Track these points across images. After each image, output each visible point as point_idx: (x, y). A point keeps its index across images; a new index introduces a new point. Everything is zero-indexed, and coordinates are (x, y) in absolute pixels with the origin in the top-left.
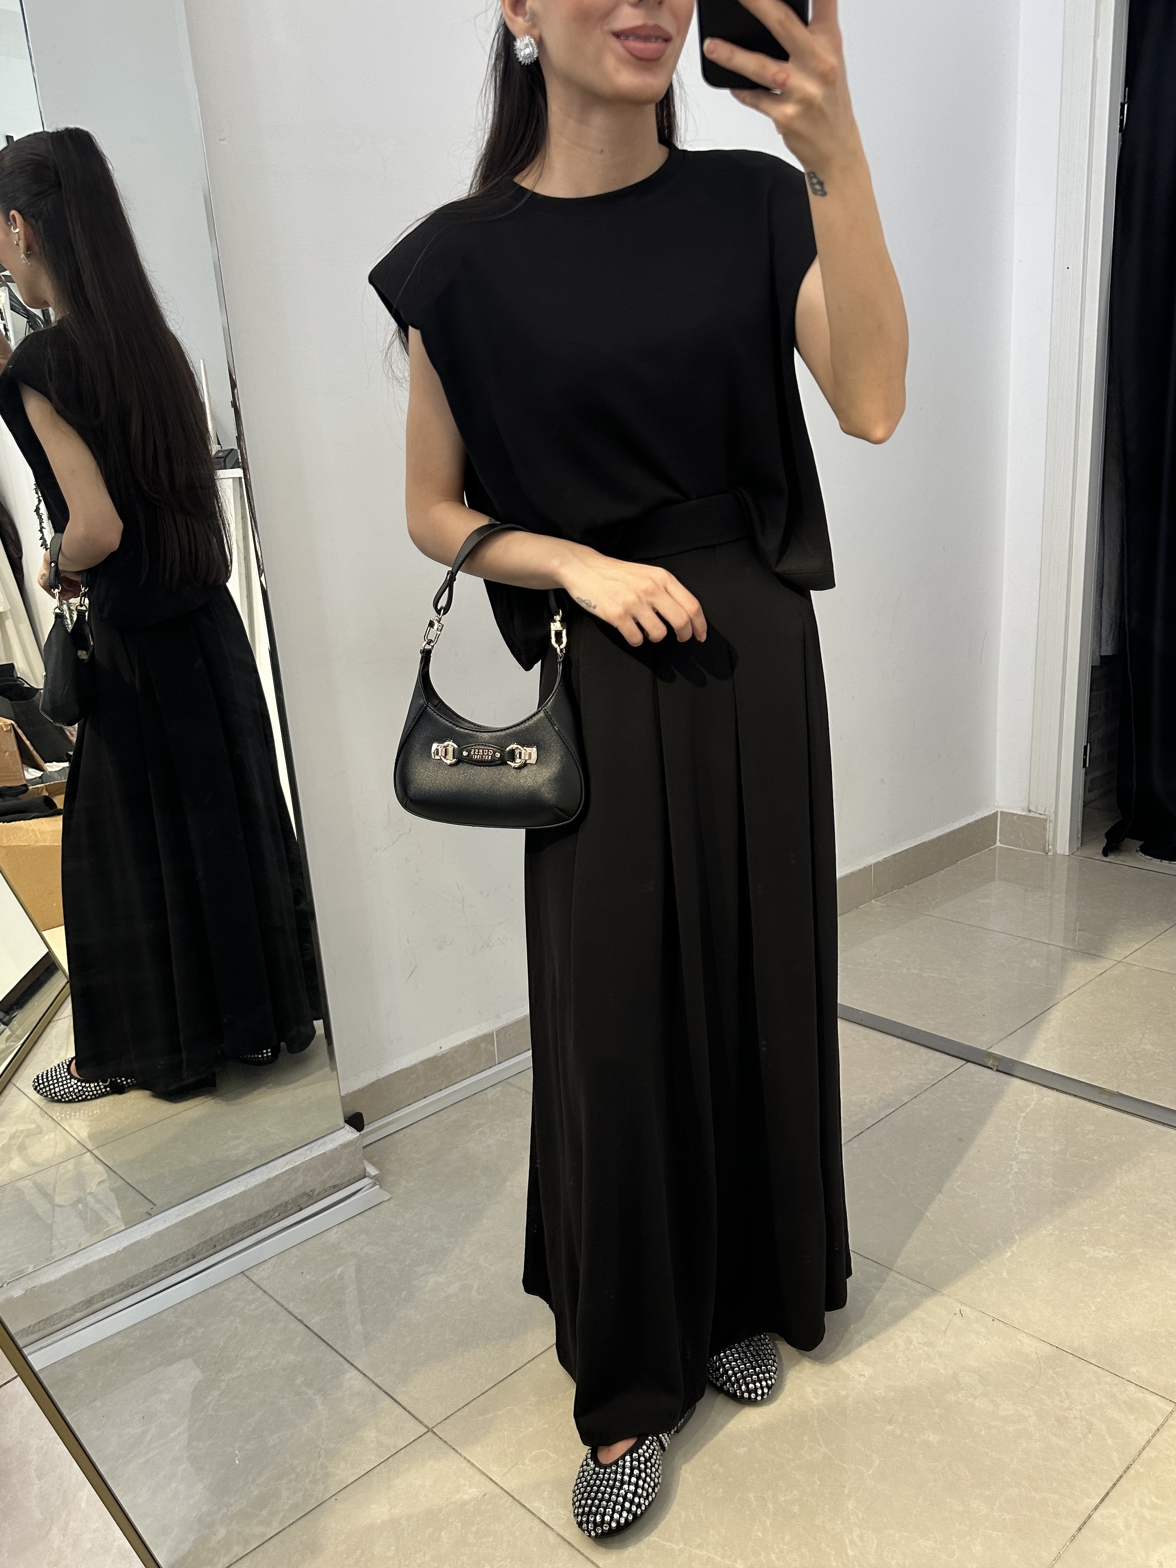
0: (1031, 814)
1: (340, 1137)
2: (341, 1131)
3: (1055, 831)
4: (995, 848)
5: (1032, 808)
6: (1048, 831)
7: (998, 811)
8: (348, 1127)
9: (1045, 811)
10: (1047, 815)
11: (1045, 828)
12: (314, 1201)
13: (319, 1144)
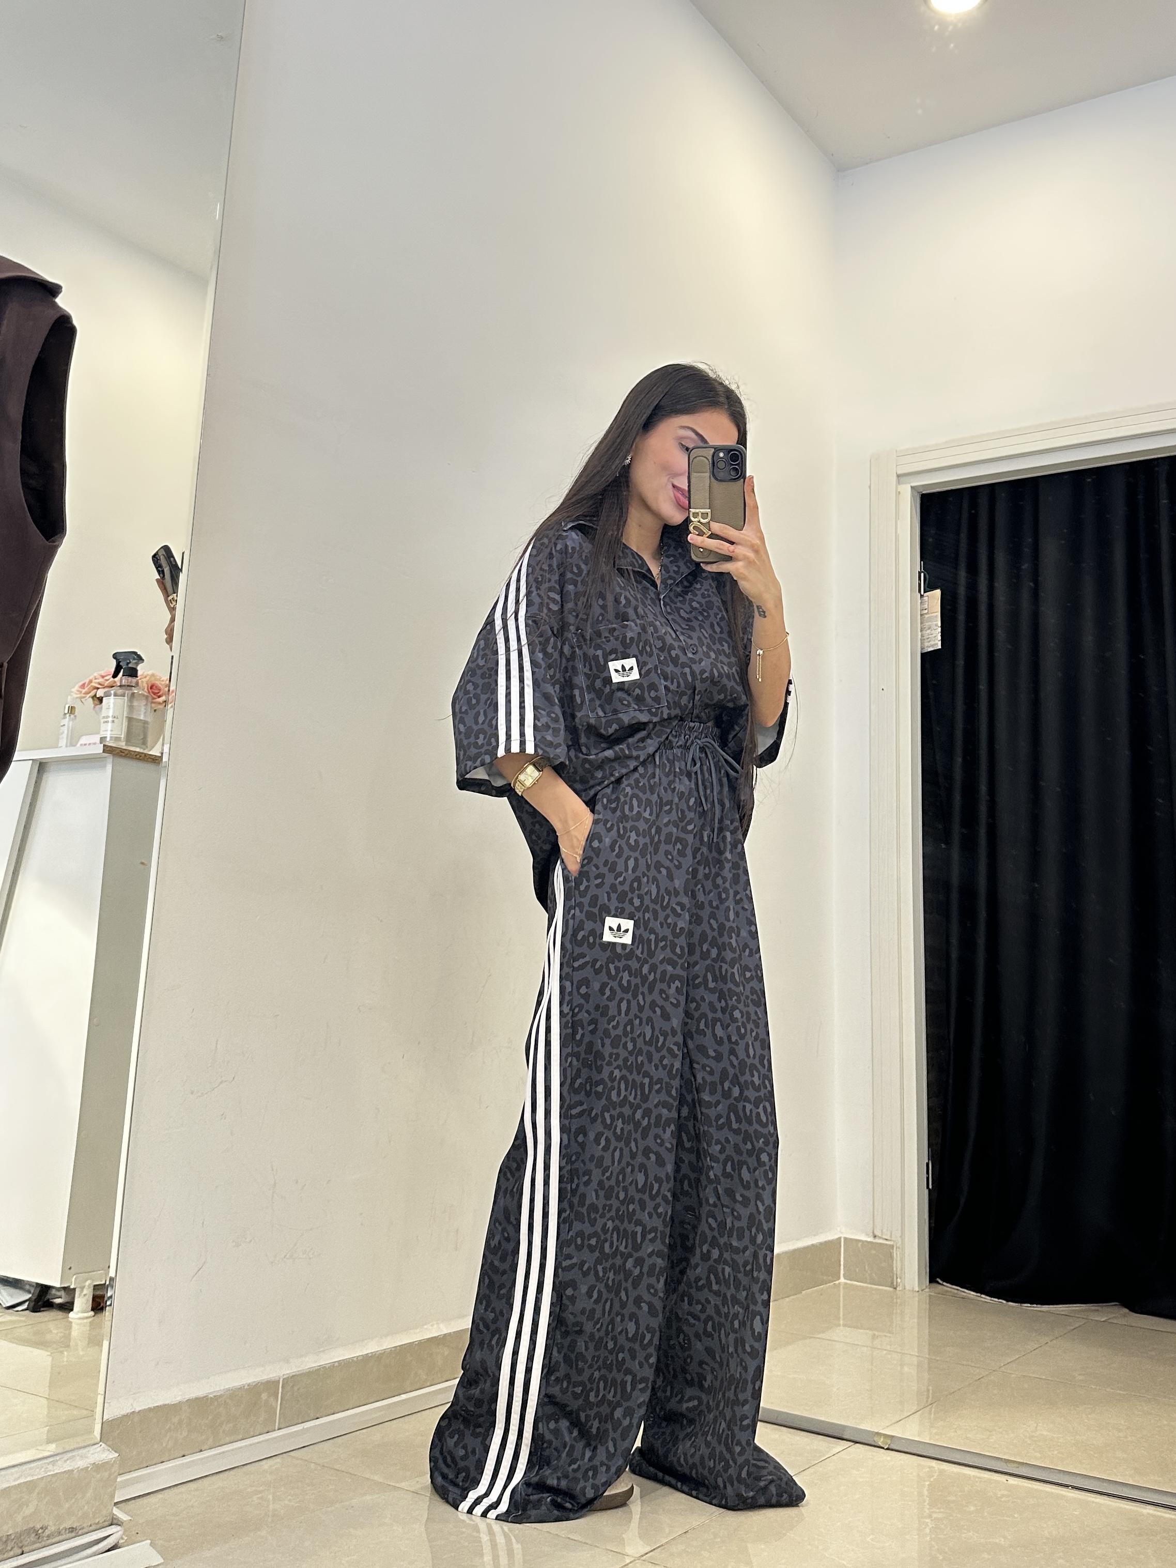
0: (877, 1241)
1: (93, 1454)
2: (96, 1446)
3: (902, 1260)
4: (839, 1283)
5: (878, 1233)
6: (894, 1262)
7: (840, 1238)
8: (103, 1445)
9: (891, 1236)
10: (894, 1241)
11: (891, 1257)
12: (43, 1543)
13: (66, 1458)
